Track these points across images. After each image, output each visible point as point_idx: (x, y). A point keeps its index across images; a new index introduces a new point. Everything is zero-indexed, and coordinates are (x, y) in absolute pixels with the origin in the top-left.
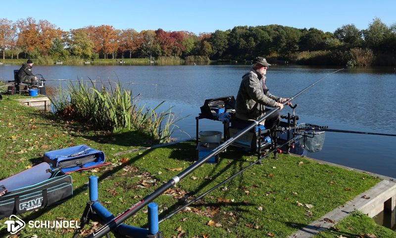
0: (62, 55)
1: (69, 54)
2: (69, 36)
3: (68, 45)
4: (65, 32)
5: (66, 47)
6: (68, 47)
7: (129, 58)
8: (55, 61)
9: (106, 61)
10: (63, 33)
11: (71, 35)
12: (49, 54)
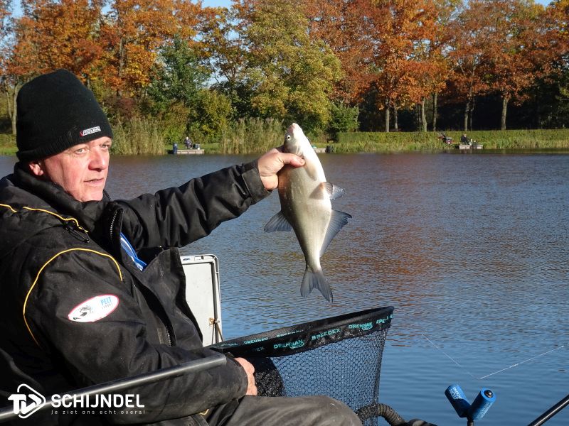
0: (201, 114)
1: (230, 109)
2: (228, 28)
3: (225, 69)
4: (213, 13)
5: (217, 78)
6: (224, 79)
7: (497, 126)
8: (168, 140)
9: (393, 142)
10: (202, 14)
11: (235, 23)
12: (145, 109)
